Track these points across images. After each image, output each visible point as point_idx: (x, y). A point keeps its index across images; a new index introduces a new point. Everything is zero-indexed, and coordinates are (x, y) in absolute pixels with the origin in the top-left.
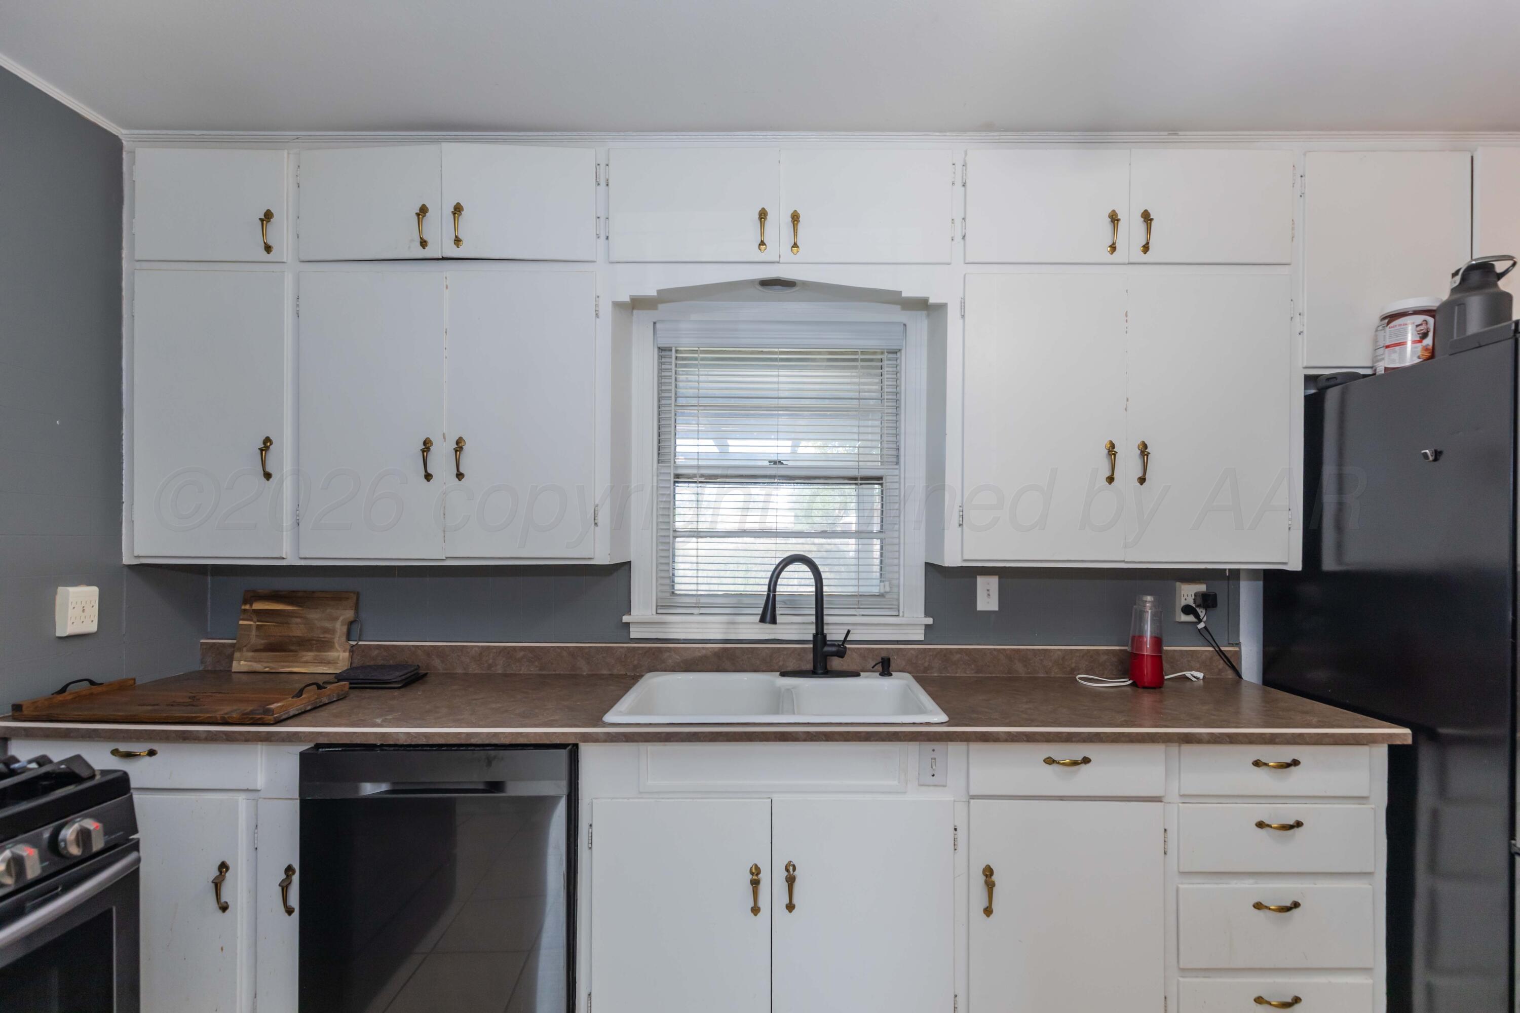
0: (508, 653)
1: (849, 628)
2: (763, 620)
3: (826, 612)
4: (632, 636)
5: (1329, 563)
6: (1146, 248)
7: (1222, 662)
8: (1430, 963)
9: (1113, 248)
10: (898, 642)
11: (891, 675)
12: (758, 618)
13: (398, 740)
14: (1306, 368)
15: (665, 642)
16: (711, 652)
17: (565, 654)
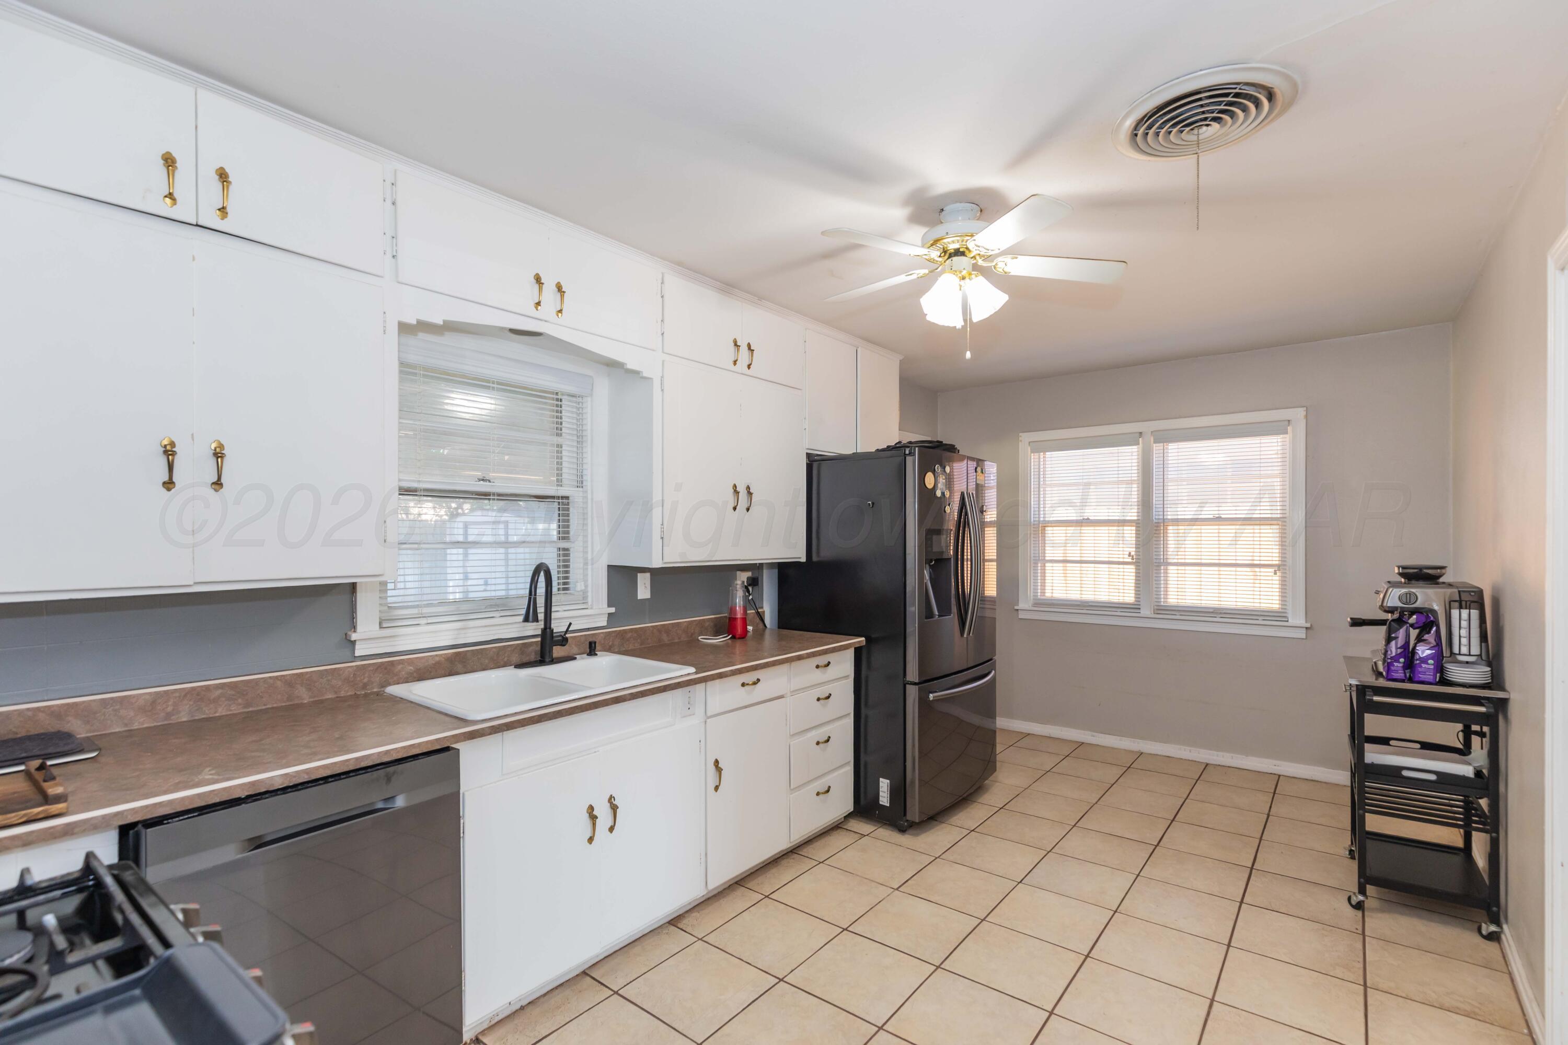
0: (199, 696)
1: (570, 621)
2: (526, 620)
3: (553, 609)
4: (357, 653)
5: (815, 559)
6: (749, 367)
7: (758, 618)
8: (866, 752)
9: (735, 362)
10: (588, 629)
11: (596, 655)
12: (521, 618)
13: (273, 785)
14: (808, 449)
15: (393, 655)
16: (444, 658)
17: (279, 683)
